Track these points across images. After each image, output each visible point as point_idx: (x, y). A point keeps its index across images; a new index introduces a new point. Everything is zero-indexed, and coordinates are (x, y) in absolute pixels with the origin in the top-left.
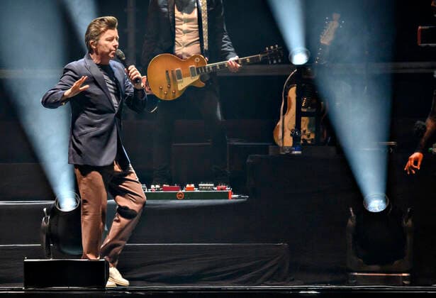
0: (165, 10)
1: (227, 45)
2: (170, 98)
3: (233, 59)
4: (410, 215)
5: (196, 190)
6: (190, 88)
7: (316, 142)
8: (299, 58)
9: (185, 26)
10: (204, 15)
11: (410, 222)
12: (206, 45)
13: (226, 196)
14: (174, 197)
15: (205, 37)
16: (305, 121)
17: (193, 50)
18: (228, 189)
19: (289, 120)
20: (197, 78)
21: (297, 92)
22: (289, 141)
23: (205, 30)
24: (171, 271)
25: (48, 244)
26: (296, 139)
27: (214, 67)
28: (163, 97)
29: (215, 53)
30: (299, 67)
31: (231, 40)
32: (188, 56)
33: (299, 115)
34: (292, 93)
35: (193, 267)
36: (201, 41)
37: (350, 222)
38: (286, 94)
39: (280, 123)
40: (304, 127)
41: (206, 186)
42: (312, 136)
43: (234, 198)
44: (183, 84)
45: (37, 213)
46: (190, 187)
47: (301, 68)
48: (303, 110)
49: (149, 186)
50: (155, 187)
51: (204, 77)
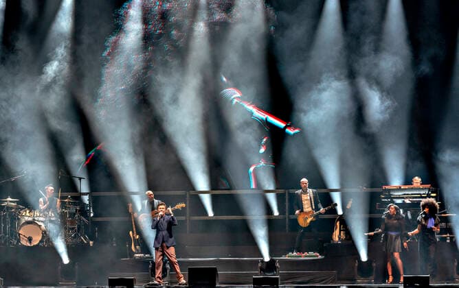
1: (320, 205)
3: (322, 210)
4: (375, 262)
5: (308, 254)
6: (311, 221)
8: (340, 212)
10: (312, 198)
11: (374, 265)
12: (314, 207)
13: (317, 256)
14: (301, 257)
17: (310, 209)
18: (318, 254)
20: (313, 218)
22: (337, 239)
23: (313, 202)
24: (299, 280)
25: (261, 271)
26: (339, 238)
27: (317, 213)
29: (317, 209)
32: (308, 211)
35: (307, 279)
36: (312, 206)
37: (356, 264)
40: (342, 234)
41: (311, 253)
43: (320, 257)
44: (309, 220)
45: (257, 262)
46: (306, 254)
50: (295, 253)
51: (315, 217)
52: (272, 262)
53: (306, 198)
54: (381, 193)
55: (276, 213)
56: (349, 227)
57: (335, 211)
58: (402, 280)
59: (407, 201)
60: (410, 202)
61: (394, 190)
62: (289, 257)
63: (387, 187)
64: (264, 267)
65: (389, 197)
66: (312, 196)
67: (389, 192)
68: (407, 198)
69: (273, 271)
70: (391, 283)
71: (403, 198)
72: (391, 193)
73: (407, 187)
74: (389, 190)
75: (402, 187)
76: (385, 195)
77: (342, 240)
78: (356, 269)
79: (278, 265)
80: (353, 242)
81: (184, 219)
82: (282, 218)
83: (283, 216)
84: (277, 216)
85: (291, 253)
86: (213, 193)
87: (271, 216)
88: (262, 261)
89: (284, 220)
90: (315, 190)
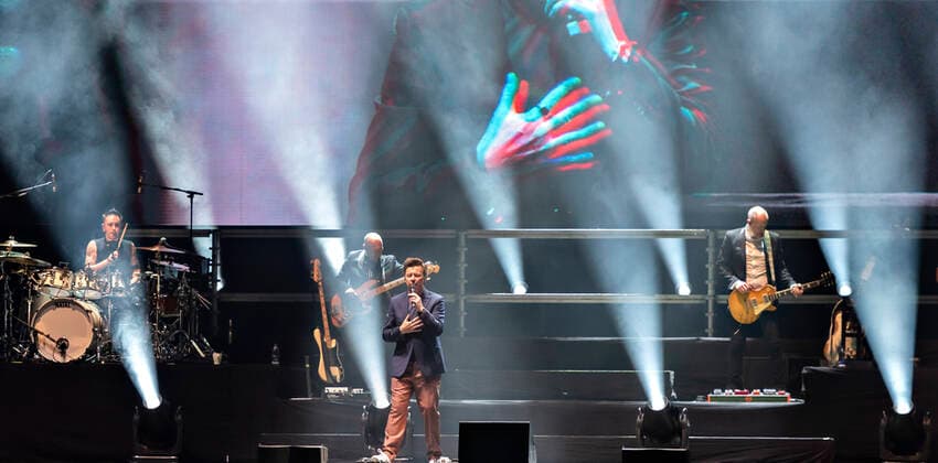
0: (738, 248)
1: (786, 274)
2: (749, 322)
3: (794, 287)
4: (929, 416)
5: (762, 395)
6: (764, 313)
7: (857, 357)
8: (845, 290)
9: (754, 263)
11: (928, 422)
12: (773, 278)
13: (785, 399)
14: (743, 399)
15: (772, 271)
16: (849, 340)
17: (763, 280)
18: (787, 394)
19: (836, 338)
20: (769, 303)
21: (843, 317)
22: (836, 357)
23: (771, 265)
25: (642, 435)
26: (841, 354)
27: (782, 294)
28: (742, 322)
29: (780, 283)
30: (844, 297)
31: (789, 272)
32: (760, 286)
33: (844, 335)
34: (839, 318)
37: (883, 421)
38: (834, 318)
39: (829, 342)
40: (848, 345)
41: (770, 391)
42: (854, 353)
43: (792, 402)
44: (758, 310)
46: (756, 392)
47: (846, 298)
48: (848, 332)
49: (723, 391)
50: (729, 391)
51: (775, 303)
52: (671, 411)
55: (684, 289)
56: (865, 327)
57: (830, 285)
62: (713, 399)
64: (651, 423)
69: (674, 436)
77: (848, 361)
78: (882, 432)
79: (684, 419)
80: (875, 365)
81: (453, 301)
82: (697, 302)
83: (699, 297)
84: (685, 298)
85: (720, 391)
86: (524, 237)
87: (671, 296)
88: (648, 411)
89: (703, 308)
90: (776, 234)
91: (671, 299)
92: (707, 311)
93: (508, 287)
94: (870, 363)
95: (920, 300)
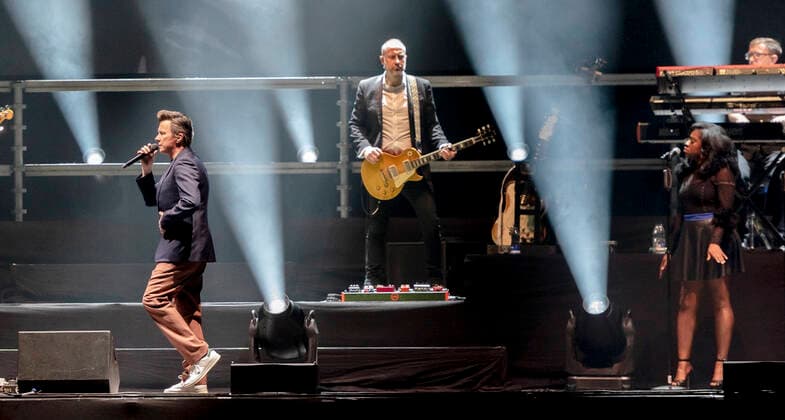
1: (438, 132)
3: (445, 147)
4: (630, 317)
5: (412, 291)
7: (536, 240)
8: (518, 154)
11: (630, 324)
12: (418, 138)
13: (442, 297)
14: (387, 297)
16: (524, 219)
17: (404, 144)
18: (445, 290)
19: (506, 220)
20: (413, 171)
21: (516, 189)
22: (507, 241)
25: (256, 347)
26: (515, 238)
27: (429, 158)
30: (518, 163)
32: (401, 151)
33: (518, 213)
34: (511, 190)
37: (569, 324)
38: (505, 190)
39: (498, 222)
40: (523, 225)
41: (422, 287)
42: (532, 235)
43: (451, 299)
44: (400, 181)
45: (245, 315)
46: (405, 288)
47: (520, 165)
48: (521, 207)
49: (362, 287)
50: (368, 288)
51: (419, 171)
52: (294, 316)
53: (395, 105)
54: (653, 90)
55: (309, 156)
56: (545, 201)
57: (500, 149)
58: (719, 376)
59: (739, 117)
60: (745, 120)
61: (693, 79)
62: (348, 298)
63: (672, 71)
64: (268, 331)
65: (678, 101)
66: (415, 99)
67: (678, 88)
68: (736, 106)
69: (298, 347)
70: (683, 384)
71: (723, 105)
72: (685, 90)
73: (737, 70)
74: (679, 81)
75: (722, 72)
76: (665, 96)
77: (524, 245)
78: (569, 339)
79: (312, 325)
80: (559, 251)
81: (8, 174)
82: (326, 171)
83: (327, 164)
84: (309, 166)
85: (357, 287)
86: (100, 90)
87: (292, 164)
88: (262, 313)
89: (334, 179)
90: (425, 81)
91: (293, 168)
92: (339, 184)
93: (78, 155)
94: (552, 249)
95: (615, 165)
